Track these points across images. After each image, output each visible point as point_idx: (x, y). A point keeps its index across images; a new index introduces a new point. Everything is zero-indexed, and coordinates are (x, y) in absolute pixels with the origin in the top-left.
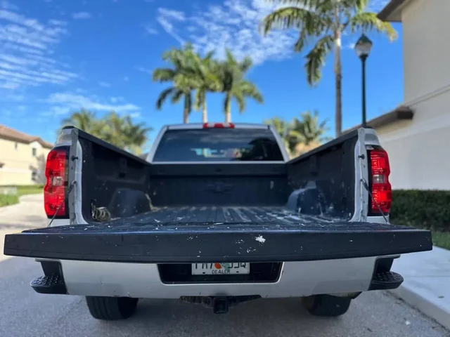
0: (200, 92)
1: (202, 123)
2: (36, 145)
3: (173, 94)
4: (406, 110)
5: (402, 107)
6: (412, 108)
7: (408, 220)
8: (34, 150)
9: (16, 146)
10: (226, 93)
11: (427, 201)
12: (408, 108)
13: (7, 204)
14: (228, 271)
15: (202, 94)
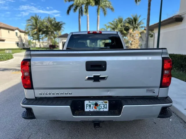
0: (86, 5)
1: (87, 31)
2: (17, 31)
3: (73, 8)
4: (180, 17)
5: (178, 15)
6: (182, 16)
7: (174, 67)
8: (16, 33)
9: (9, 32)
10: (97, 6)
11: (184, 60)
12: (180, 16)
13: (9, 59)
14: (100, 110)
15: (87, 7)
